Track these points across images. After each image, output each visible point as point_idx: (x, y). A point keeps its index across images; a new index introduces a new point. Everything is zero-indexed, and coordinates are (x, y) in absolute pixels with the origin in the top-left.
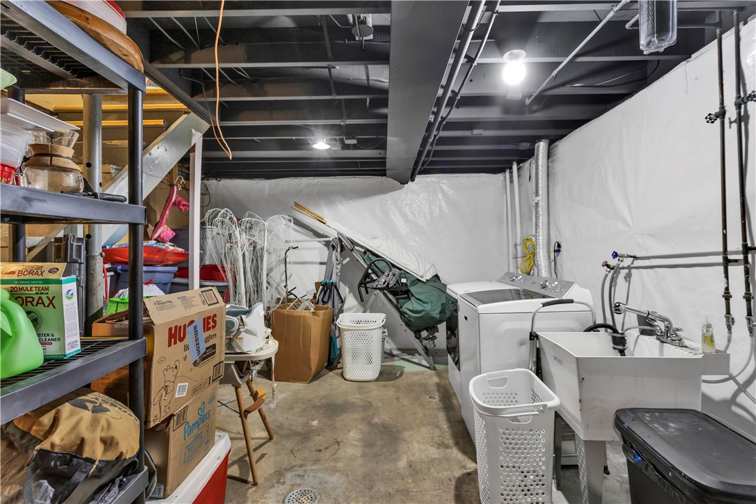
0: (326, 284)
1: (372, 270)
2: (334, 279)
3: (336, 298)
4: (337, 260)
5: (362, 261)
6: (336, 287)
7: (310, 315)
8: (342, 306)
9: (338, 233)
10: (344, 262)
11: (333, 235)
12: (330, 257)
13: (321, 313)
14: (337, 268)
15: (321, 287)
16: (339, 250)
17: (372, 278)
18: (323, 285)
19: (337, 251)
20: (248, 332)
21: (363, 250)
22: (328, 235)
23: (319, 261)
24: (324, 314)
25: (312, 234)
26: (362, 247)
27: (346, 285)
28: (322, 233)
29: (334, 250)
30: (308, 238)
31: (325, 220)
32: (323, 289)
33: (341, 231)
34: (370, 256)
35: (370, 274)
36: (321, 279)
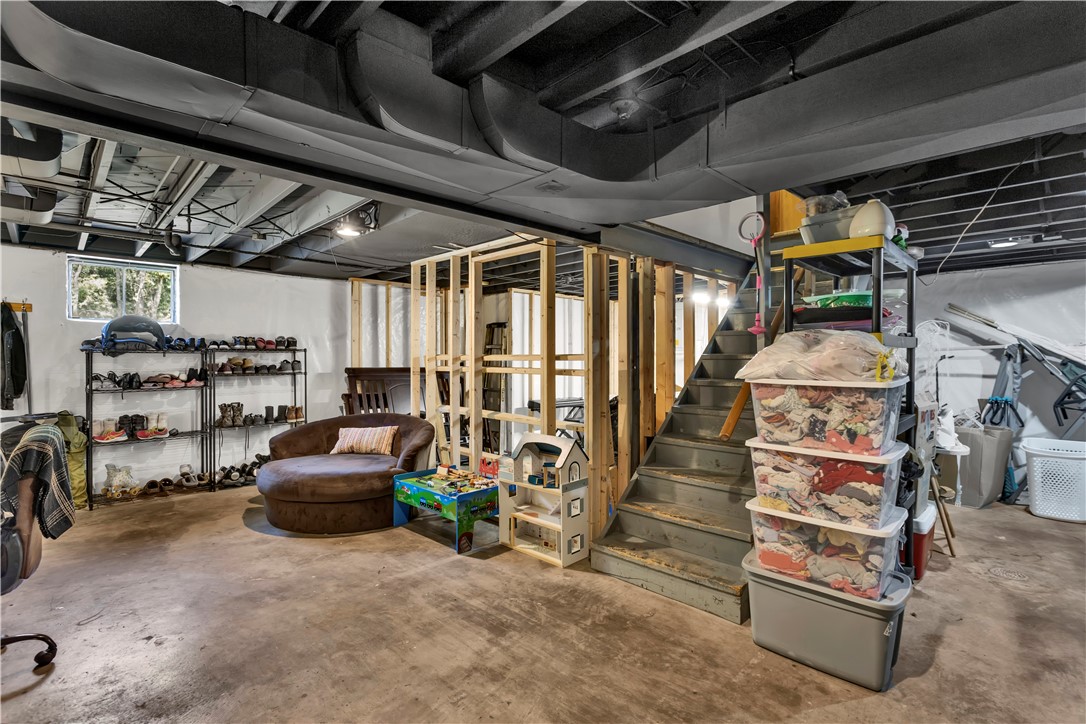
0: (996, 402)
1: (1078, 386)
2: (1009, 395)
3: (1013, 420)
4: (1015, 373)
5: (1060, 375)
6: (1011, 406)
7: (982, 434)
8: (1020, 432)
9: (1019, 339)
10: (1025, 376)
11: (1008, 341)
12: (1003, 369)
13: (997, 433)
14: (1014, 383)
15: (988, 405)
16: (1019, 360)
17: (1078, 397)
18: (992, 403)
19: (1015, 362)
20: (943, 430)
21: (1060, 361)
22: (997, 341)
23: (981, 373)
24: (1001, 434)
25: (971, 340)
26: (1058, 356)
27: (1026, 406)
28: (987, 339)
29: (1009, 360)
30: (965, 346)
31: (997, 323)
32: (992, 407)
33: (1023, 337)
34: (1074, 368)
35: (1074, 392)
36: (988, 395)
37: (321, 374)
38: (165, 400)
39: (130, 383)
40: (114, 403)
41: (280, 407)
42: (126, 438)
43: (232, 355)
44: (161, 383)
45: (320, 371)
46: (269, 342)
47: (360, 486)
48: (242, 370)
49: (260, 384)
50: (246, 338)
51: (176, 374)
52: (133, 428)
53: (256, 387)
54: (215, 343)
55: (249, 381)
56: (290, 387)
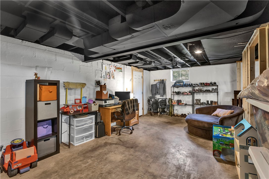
37: (226, 93)
38: (186, 97)
39: (178, 93)
40: (178, 97)
41: (211, 101)
42: (177, 104)
43: (199, 87)
44: (183, 94)
45: (226, 92)
46: (208, 84)
47: (201, 124)
48: (200, 91)
49: (207, 95)
50: (202, 83)
51: (187, 92)
52: (179, 102)
53: (206, 95)
54: (194, 85)
55: (205, 94)
56: (216, 96)
